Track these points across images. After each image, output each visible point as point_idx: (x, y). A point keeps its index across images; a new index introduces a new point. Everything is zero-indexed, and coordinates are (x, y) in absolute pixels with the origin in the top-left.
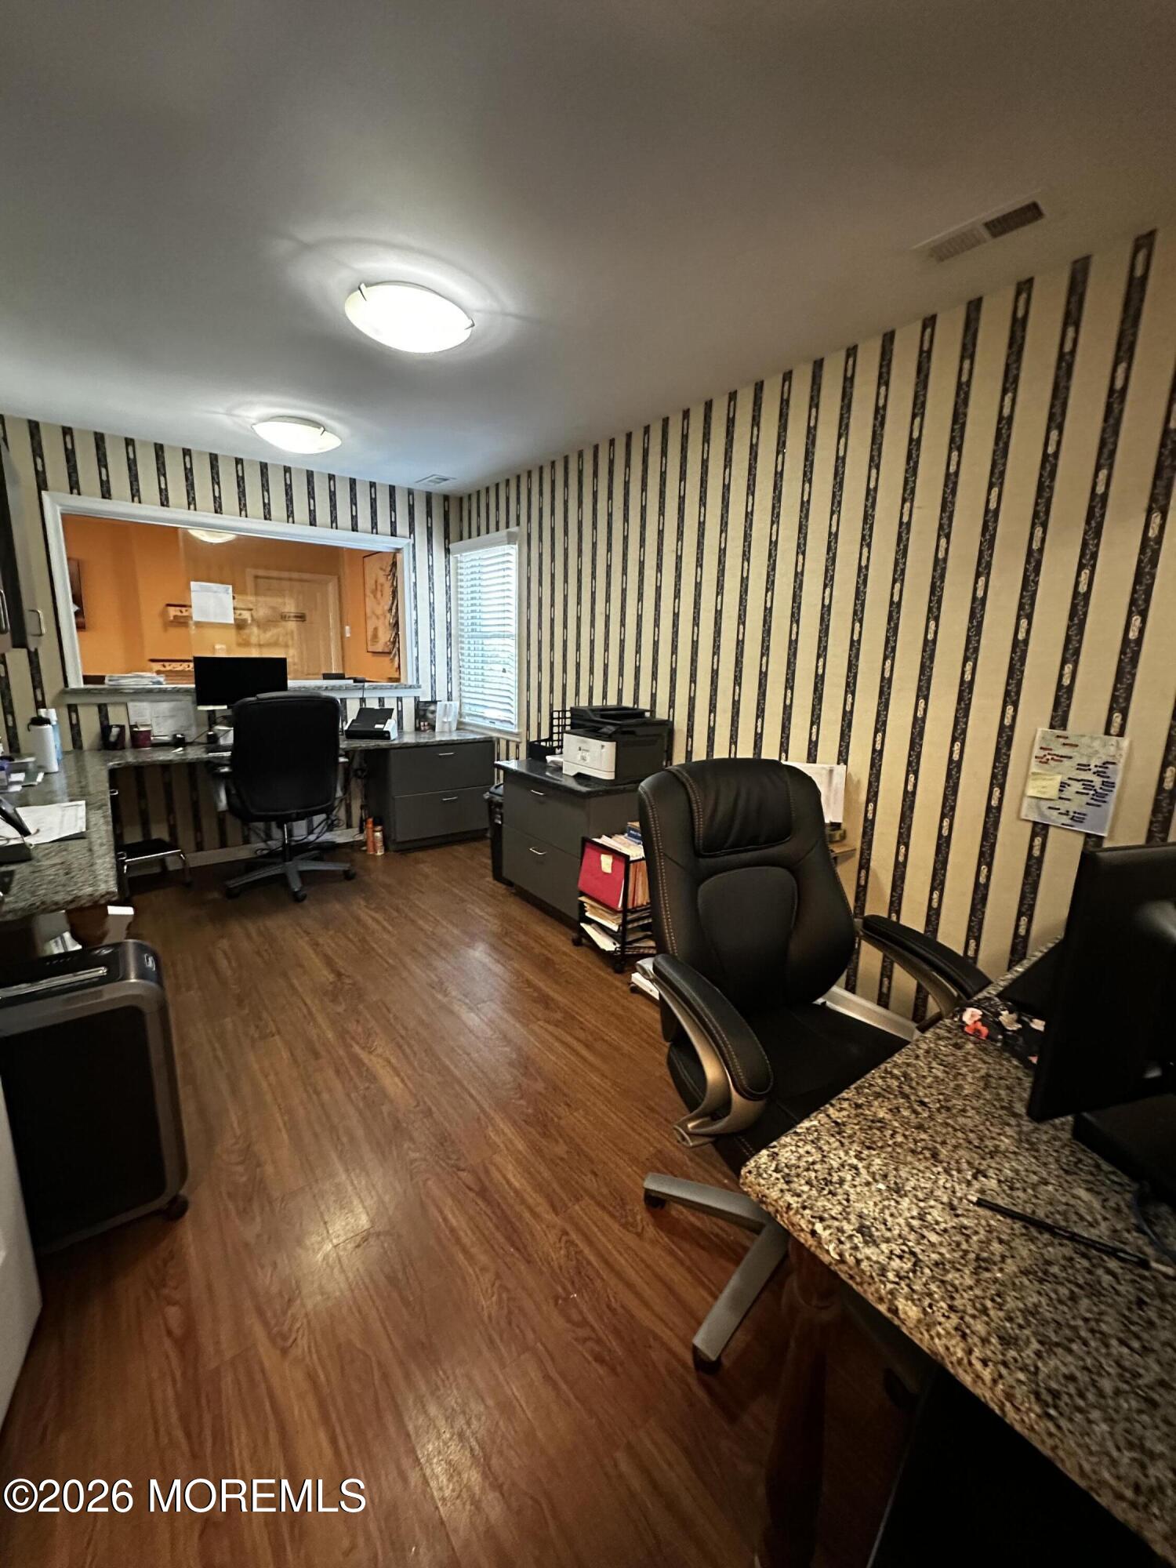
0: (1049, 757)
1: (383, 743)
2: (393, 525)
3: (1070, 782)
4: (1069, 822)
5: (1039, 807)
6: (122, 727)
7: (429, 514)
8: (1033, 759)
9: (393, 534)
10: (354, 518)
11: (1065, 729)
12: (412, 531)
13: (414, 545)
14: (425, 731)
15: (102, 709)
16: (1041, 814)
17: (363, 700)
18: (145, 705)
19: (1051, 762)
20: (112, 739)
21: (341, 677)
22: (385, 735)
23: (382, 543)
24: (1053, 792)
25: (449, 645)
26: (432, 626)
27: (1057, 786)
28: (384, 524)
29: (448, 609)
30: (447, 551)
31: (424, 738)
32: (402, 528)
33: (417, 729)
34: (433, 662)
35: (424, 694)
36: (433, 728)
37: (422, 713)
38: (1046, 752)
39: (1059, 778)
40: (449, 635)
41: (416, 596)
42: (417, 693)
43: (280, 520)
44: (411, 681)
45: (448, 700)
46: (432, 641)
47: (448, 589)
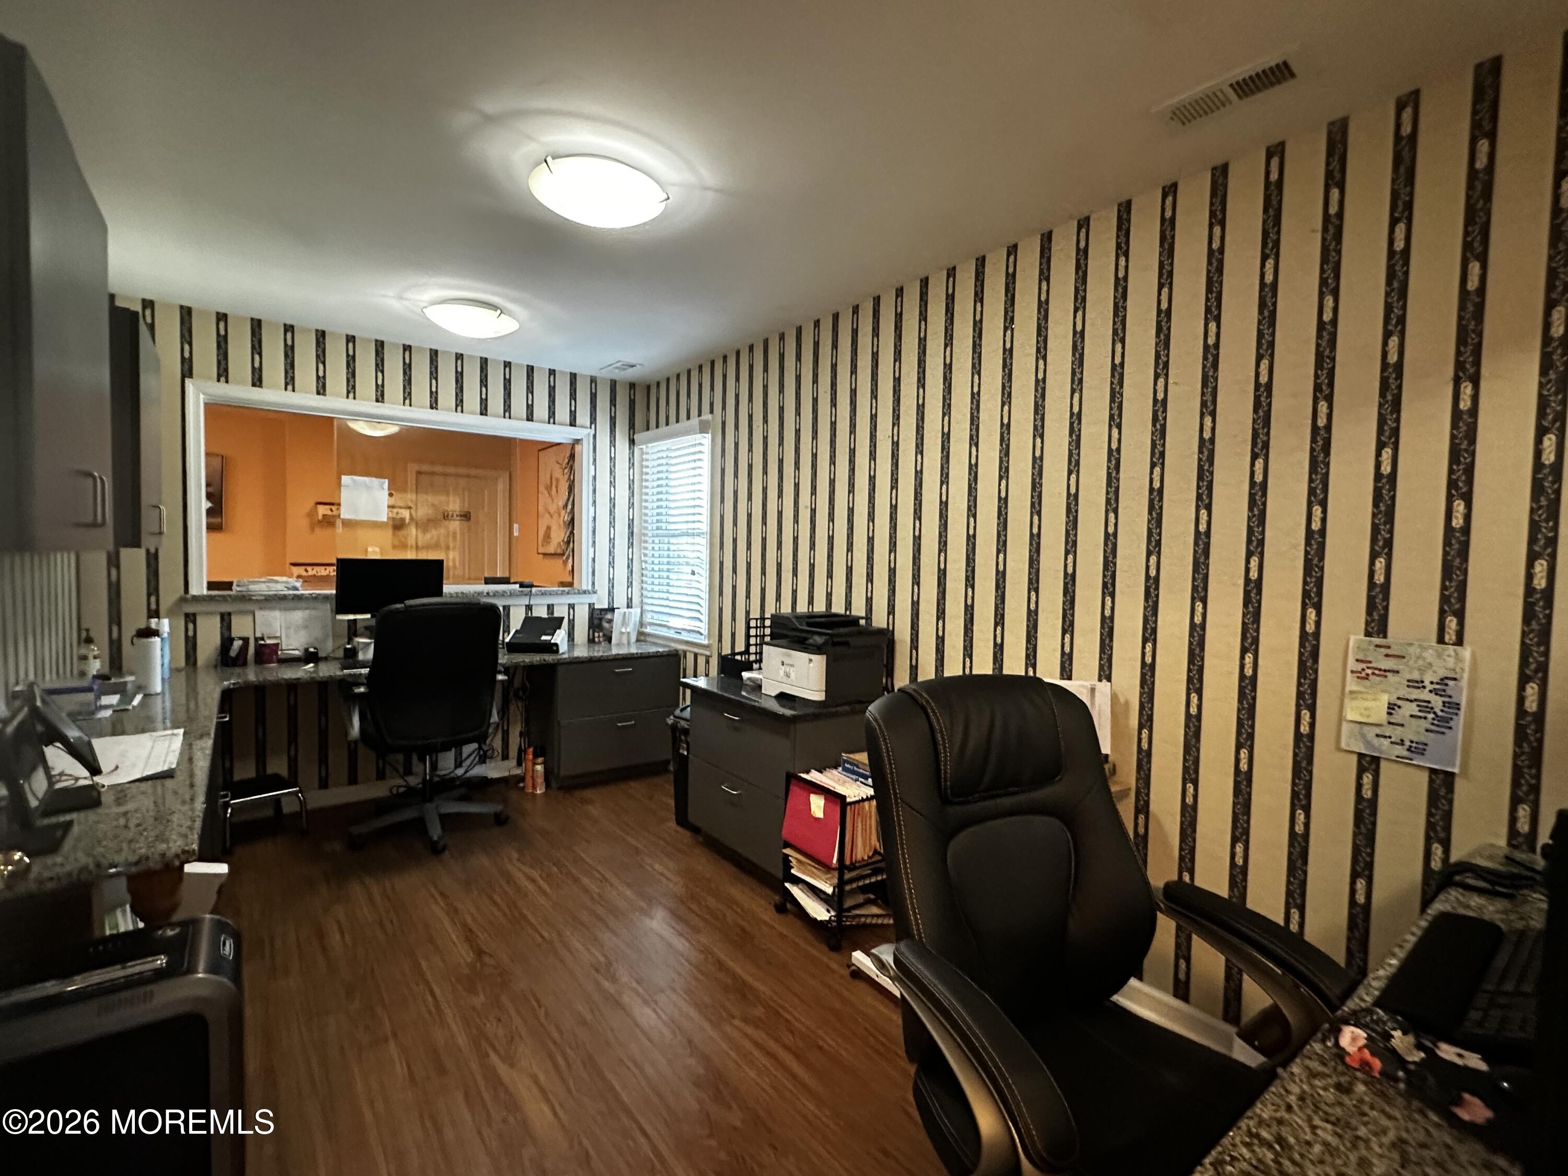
0: (1369, 671)
1: (549, 658)
2: (573, 415)
3: (1399, 703)
4: (1406, 753)
5: (1363, 736)
6: (246, 640)
7: (613, 402)
8: (1349, 673)
9: (573, 423)
10: (530, 407)
11: (1385, 637)
12: (593, 420)
13: (595, 436)
14: (599, 642)
15: (226, 620)
16: (1368, 744)
17: (529, 608)
18: (277, 614)
19: (1372, 678)
20: (233, 653)
21: (506, 581)
22: (552, 648)
23: (560, 434)
24: (1382, 716)
25: (631, 545)
26: (612, 524)
27: (1385, 709)
28: (562, 413)
29: (631, 505)
30: (632, 442)
31: (598, 652)
32: (583, 417)
33: (591, 641)
34: (612, 564)
35: (599, 599)
36: (609, 639)
37: (596, 622)
38: (1364, 666)
39: (1385, 699)
40: (631, 534)
41: (594, 491)
42: (592, 599)
43: (448, 410)
44: (586, 585)
45: (628, 607)
46: (612, 541)
47: (631, 482)
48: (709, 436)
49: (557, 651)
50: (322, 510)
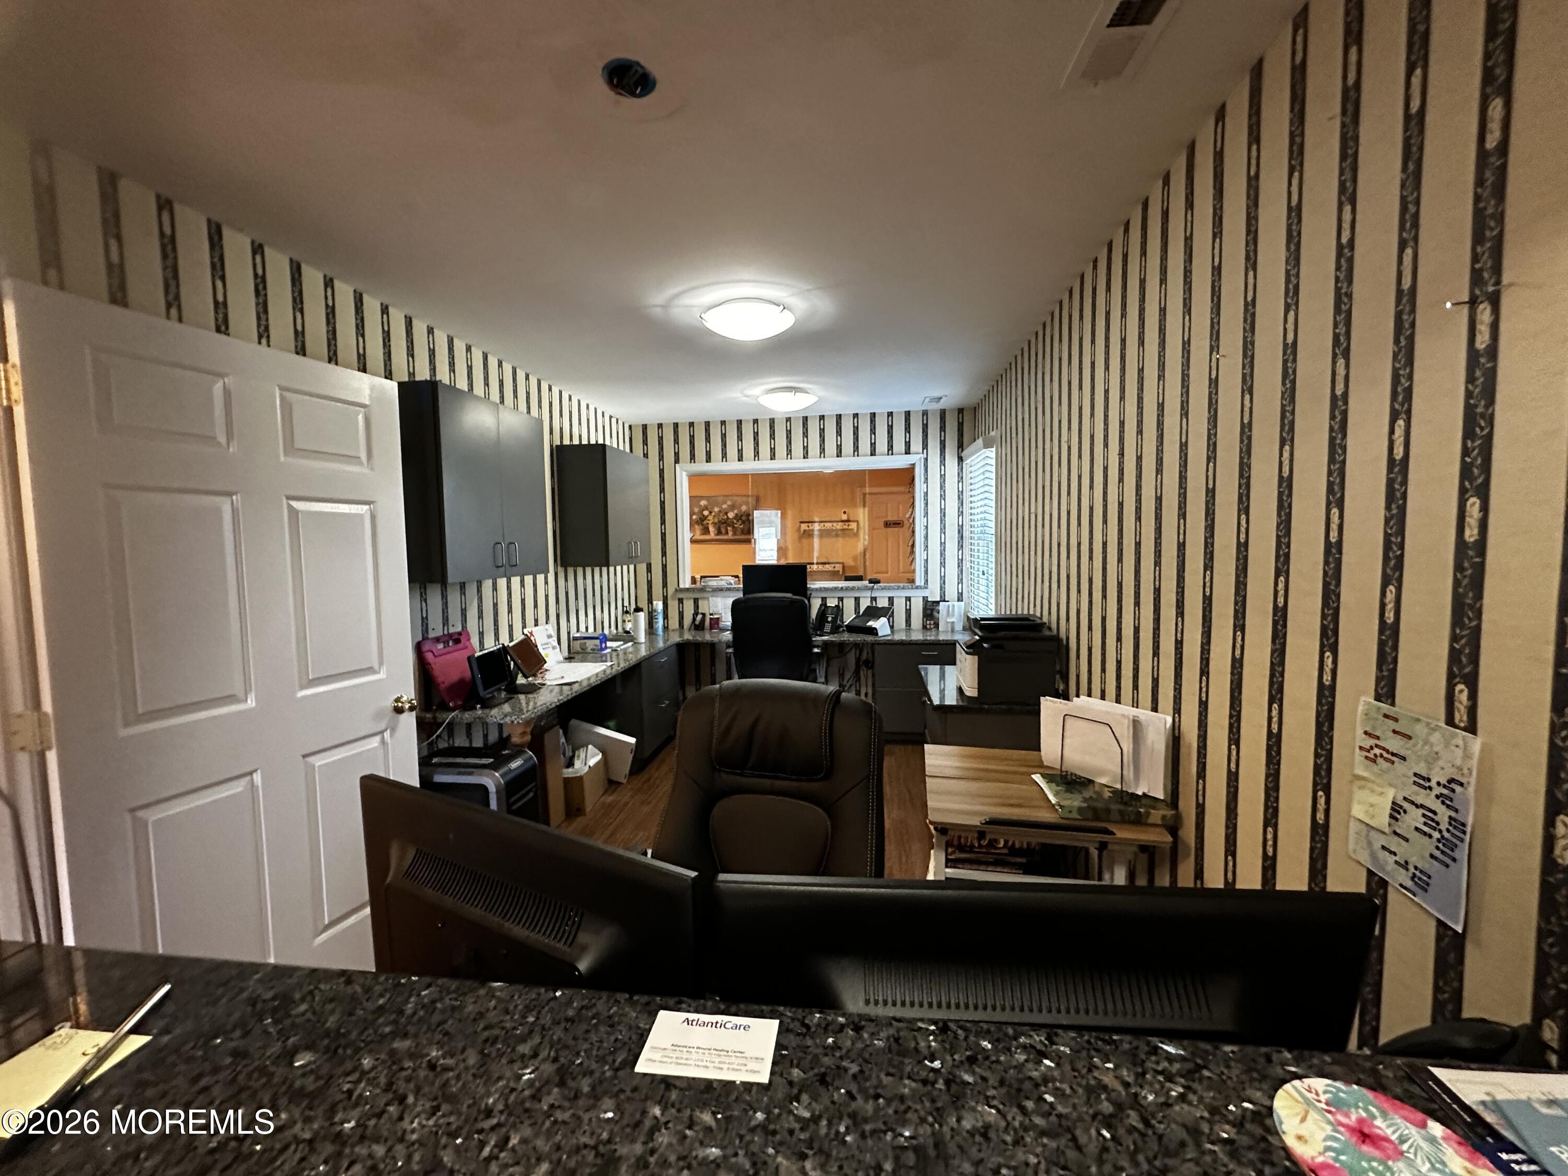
0: (1377, 751)
2: (908, 445)
3: (1406, 805)
4: (1409, 884)
5: (1370, 844)
6: (704, 615)
7: (943, 428)
8: (1357, 750)
9: (908, 452)
10: (873, 445)
11: (1393, 704)
12: (925, 446)
13: (926, 459)
14: (930, 629)
15: (696, 601)
16: (1373, 856)
17: (874, 599)
18: (719, 599)
19: (1379, 760)
20: (697, 623)
21: (860, 578)
22: (873, 631)
23: (899, 461)
24: (1382, 820)
25: (961, 547)
26: (943, 530)
27: (1388, 811)
28: (899, 445)
29: (961, 513)
30: (960, 459)
31: (931, 637)
32: (916, 446)
33: (924, 627)
34: (943, 564)
35: (932, 592)
36: (937, 625)
37: (929, 612)
38: (1373, 742)
39: (1390, 794)
40: (961, 537)
41: (926, 504)
42: (926, 593)
43: (815, 457)
44: (919, 581)
45: (958, 600)
46: (943, 544)
47: (960, 494)
48: (994, 449)
49: (877, 634)
50: (804, 527)
